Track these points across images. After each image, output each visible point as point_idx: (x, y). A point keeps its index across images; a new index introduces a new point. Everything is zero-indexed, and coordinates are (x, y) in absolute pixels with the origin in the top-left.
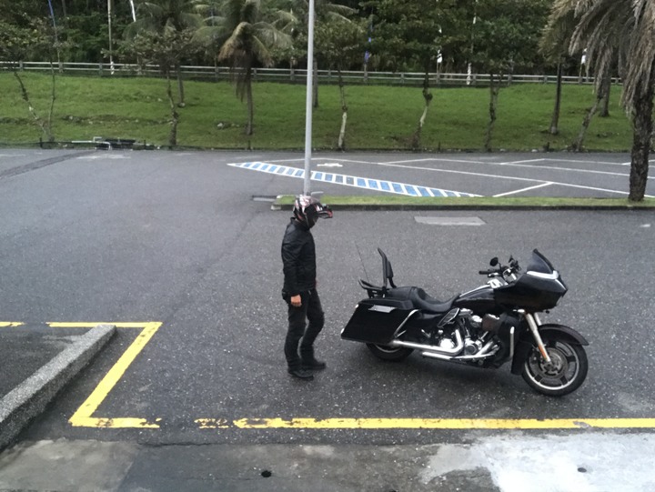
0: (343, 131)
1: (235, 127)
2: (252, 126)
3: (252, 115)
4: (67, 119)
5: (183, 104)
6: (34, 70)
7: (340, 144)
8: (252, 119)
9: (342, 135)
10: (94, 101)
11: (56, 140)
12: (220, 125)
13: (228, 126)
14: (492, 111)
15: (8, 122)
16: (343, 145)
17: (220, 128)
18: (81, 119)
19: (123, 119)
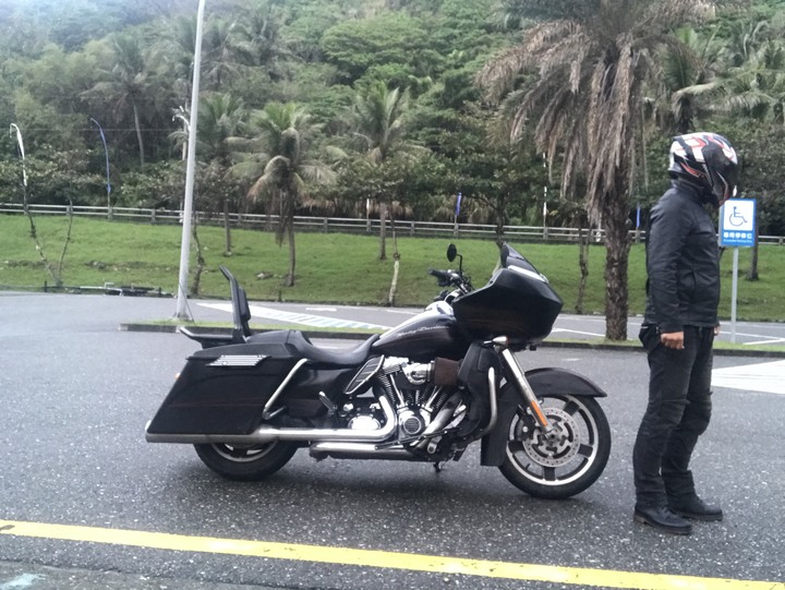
0: (394, 283)
1: (278, 278)
2: (293, 278)
3: (294, 264)
4: (91, 264)
5: (230, 253)
6: (81, 215)
7: (391, 299)
8: (293, 269)
9: (393, 289)
10: (131, 247)
11: (64, 285)
12: (261, 275)
13: (269, 276)
14: (583, 264)
15: (25, 264)
16: (394, 300)
17: (260, 279)
18: (106, 265)
19: (153, 266)
